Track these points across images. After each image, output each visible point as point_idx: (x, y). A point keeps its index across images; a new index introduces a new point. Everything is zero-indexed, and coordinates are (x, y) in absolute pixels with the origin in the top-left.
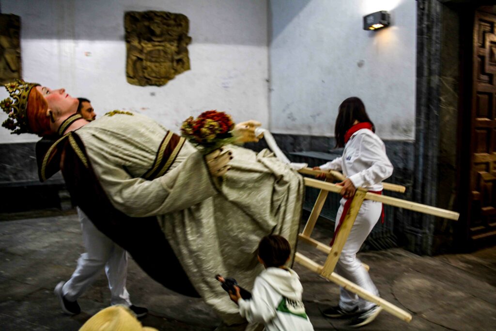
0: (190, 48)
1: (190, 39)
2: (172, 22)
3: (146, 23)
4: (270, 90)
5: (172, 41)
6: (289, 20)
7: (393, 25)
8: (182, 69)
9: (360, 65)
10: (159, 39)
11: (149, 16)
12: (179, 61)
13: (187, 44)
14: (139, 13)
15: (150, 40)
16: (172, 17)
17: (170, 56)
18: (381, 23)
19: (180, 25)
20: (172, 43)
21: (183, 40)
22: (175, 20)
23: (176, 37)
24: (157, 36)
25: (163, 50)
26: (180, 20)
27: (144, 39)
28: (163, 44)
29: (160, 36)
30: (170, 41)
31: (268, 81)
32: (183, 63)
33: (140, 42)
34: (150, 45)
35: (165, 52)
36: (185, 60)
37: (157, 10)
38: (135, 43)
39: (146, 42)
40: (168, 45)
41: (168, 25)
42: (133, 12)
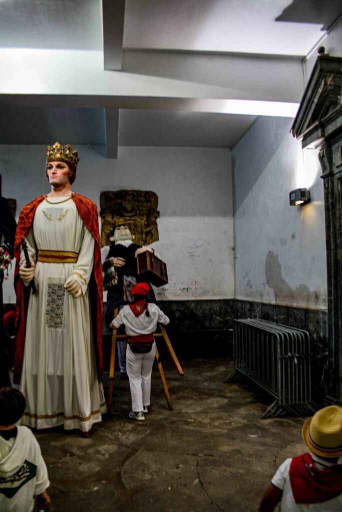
0: (159, 221)
1: (158, 213)
2: (142, 199)
3: (119, 201)
4: (235, 258)
5: (143, 215)
6: (247, 193)
7: (313, 201)
8: (151, 240)
9: (293, 237)
10: (130, 215)
11: (122, 194)
12: (148, 233)
13: (156, 218)
14: (113, 192)
15: (122, 216)
16: (142, 194)
17: (139, 229)
18: (301, 200)
19: (150, 201)
20: (142, 217)
21: (152, 214)
22: (145, 197)
23: (146, 212)
24: (128, 212)
25: (133, 224)
26: (150, 197)
27: (117, 215)
28: (133, 218)
29: (131, 211)
30: (141, 215)
31: (234, 249)
32: (152, 235)
33: (113, 218)
34: (122, 220)
35: (136, 226)
36: (153, 231)
37: (129, 189)
38: (109, 218)
39: (118, 217)
40: (138, 219)
41: (139, 202)
42: (108, 192)
